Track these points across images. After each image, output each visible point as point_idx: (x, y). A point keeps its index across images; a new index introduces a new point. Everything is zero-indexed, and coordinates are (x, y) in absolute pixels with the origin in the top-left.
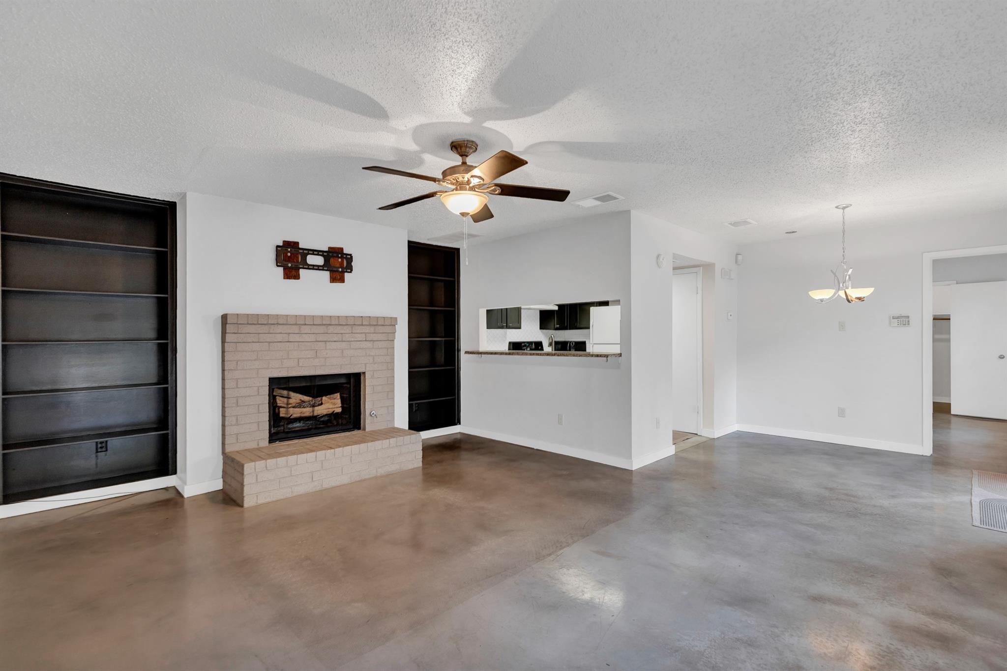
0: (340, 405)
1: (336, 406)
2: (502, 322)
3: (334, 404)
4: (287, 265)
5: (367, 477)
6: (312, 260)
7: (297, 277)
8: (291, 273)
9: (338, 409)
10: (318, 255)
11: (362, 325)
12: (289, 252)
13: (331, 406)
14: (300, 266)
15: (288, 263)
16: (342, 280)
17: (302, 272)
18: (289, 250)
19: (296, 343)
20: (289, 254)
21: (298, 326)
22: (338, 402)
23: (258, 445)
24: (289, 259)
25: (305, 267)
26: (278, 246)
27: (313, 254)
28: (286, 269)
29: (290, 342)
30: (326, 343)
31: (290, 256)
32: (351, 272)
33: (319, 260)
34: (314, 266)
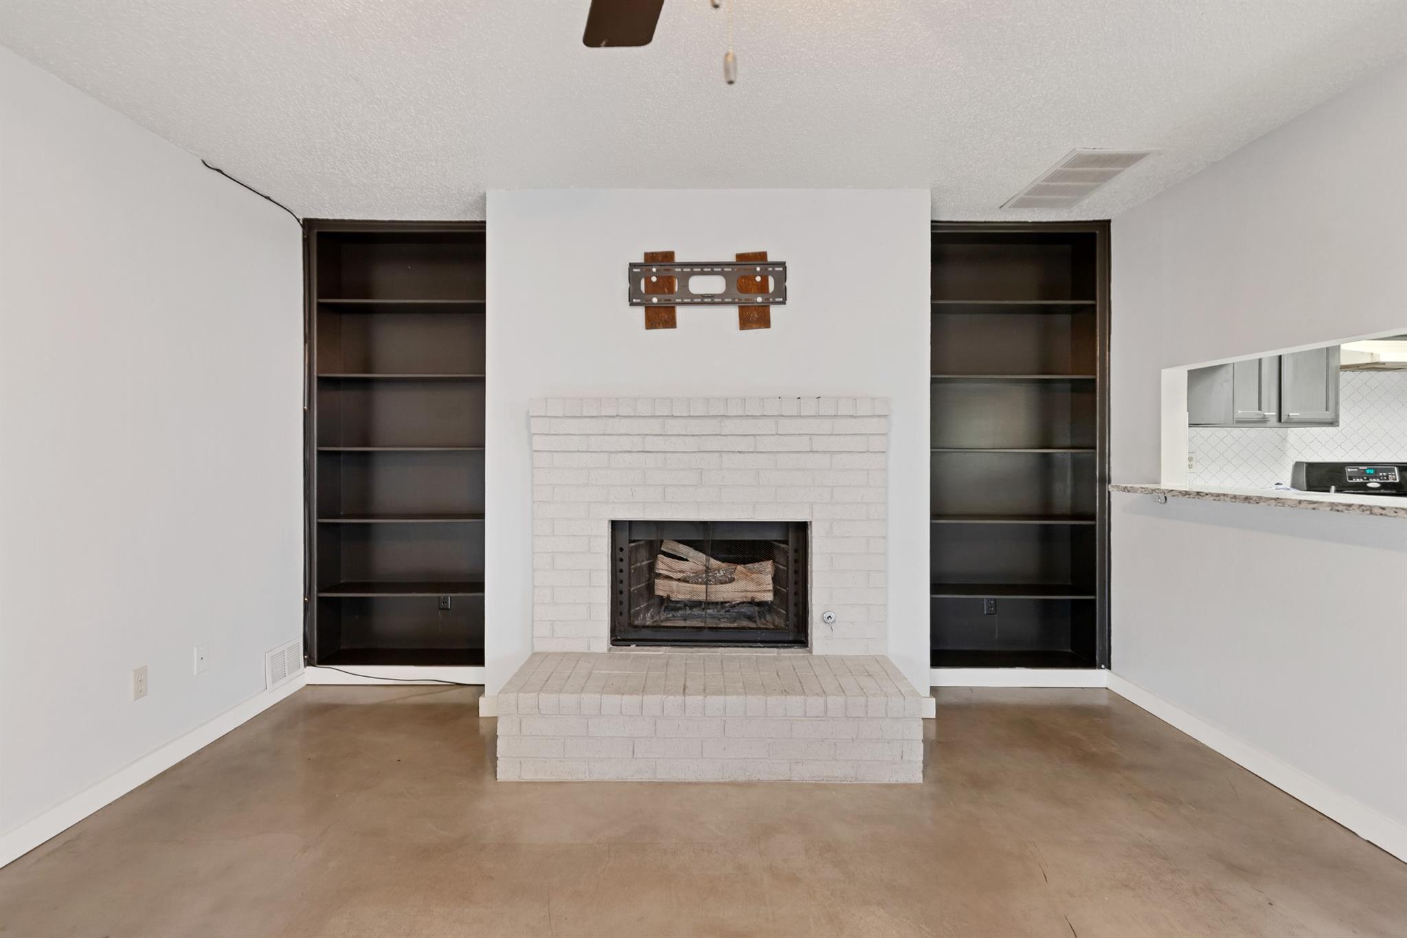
0: (771, 587)
1: (759, 588)
2: (1260, 409)
3: (758, 583)
4: (651, 300)
5: (764, 777)
6: (699, 285)
7: (670, 323)
8: (661, 318)
9: (765, 594)
10: (712, 273)
11: (800, 416)
12: (654, 274)
13: (752, 587)
14: (678, 300)
15: (650, 296)
16: (764, 322)
17: (680, 312)
18: (654, 270)
19: (660, 454)
20: (654, 279)
21: (660, 420)
22: (767, 580)
23: (589, 647)
24: (652, 289)
25: (686, 300)
26: (632, 266)
27: (703, 273)
28: (649, 308)
29: (648, 452)
30: (721, 456)
31: (656, 282)
32: (784, 303)
33: (715, 285)
34: (703, 296)
